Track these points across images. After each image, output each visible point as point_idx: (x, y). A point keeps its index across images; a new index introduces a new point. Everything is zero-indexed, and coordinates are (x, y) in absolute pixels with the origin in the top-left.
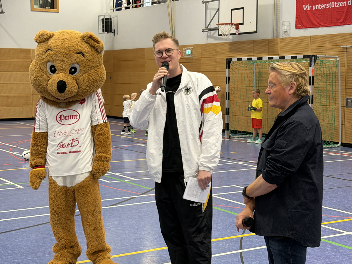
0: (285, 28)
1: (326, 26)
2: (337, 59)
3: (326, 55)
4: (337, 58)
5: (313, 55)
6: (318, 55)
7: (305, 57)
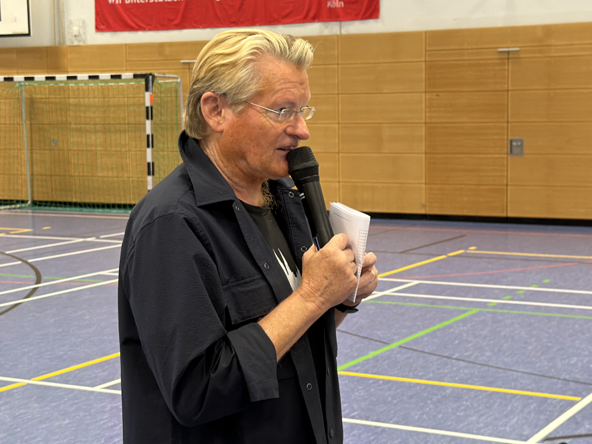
0: (75, 30)
1: (150, 30)
2: (179, 80)
3: (164, 74)
4: (177, 78)
5: (151, 74)
6: (156, 74)
7: (135, 76)
